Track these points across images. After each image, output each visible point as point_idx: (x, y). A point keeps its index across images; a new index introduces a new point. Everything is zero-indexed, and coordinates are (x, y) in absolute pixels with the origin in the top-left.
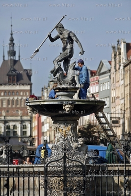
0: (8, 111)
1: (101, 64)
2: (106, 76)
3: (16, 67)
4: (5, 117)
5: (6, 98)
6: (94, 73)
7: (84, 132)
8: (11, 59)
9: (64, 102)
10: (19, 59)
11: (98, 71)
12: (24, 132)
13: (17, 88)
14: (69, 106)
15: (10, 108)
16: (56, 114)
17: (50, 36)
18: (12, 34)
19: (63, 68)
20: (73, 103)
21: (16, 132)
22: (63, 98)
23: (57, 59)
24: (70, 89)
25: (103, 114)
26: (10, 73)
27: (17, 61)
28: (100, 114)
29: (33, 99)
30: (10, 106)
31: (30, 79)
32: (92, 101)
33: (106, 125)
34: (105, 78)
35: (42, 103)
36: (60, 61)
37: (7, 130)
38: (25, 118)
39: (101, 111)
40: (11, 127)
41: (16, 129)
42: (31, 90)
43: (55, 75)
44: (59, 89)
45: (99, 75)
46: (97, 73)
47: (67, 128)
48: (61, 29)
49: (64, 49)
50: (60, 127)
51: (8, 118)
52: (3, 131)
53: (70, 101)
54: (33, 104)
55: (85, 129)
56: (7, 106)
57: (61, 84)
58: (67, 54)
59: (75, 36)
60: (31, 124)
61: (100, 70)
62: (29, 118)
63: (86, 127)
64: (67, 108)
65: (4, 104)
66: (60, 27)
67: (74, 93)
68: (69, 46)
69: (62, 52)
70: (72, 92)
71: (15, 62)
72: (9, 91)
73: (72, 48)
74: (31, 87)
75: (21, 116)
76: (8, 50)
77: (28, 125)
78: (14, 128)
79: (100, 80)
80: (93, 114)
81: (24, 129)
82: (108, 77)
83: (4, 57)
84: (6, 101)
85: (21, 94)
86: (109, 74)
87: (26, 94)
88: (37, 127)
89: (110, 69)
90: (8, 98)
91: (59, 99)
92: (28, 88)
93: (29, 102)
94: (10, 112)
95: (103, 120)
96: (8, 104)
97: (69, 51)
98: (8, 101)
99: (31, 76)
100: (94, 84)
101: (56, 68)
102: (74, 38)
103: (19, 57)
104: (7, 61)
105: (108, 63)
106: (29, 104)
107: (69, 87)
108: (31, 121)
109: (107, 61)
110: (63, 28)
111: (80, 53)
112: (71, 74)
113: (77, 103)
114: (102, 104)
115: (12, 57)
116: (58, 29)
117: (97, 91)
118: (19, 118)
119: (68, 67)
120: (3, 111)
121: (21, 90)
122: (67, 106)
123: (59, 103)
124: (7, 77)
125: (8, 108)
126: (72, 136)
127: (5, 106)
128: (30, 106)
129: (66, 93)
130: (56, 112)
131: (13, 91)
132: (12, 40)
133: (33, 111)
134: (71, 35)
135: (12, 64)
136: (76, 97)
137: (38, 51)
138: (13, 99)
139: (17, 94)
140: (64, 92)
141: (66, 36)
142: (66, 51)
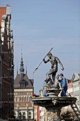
0: (20, 104)
1: (74, 76)
2: (77, 83)
3: (25, 78)
4: (18, 107)
5: (19, 96)
6: (70, 81)
7: (64, 116)
8: (22, 74)
9: (53, 99)
10: (26, 74)
11: (72, 80)
12: (29, 116)
13: (26, 90)
14: (56, 101)
15: (21, 102)
16: (48, 106)
17: (44, 60)
18: (22, 59)
19: (52, 79)
20: (58, 99)
21: (25, 116)
22: (52, 96)
23: (48, 73)
24: (56, 90)
25: (76, 106)
26: (21, 82)
27: (25, 74)
28: (74, 106)
29: (35, 97)
30: (21, 101)
31: (33, 85)
32: (69, 98)
33: (78, 112)
34: (76, 84)
35: (40, 99)
36: (50, 74)
37: (19, 116)
38: (30, 108)
39: (75, 104)
40: (22, 114)
41: (25, 115)
42: (33, 92)
43: (47, 83)
44: (50, 91)
45: (73, 82)
46: (72, 81)
47: (55, 114)
48: (50, 56)
49: (52, 67)
50: (50, 113)
51: (20, 108)
52: (17, 116)
53: (56, 98)
54: (35, 100)
55: (65, 114)
56: (20, 101)
57: (51, 88)
58: (54, 70)
59: (58, 59)
60: (33, 112)
61: (73, 79)
62: (32, 108)
63: (66, 113)
64: (54, 102)
65: (18, 100)
66: (50, 55)
67: (58, 93)
68: (55, 66)
69: (51, 69)
70: (57, 92)
71: (24, 75)
72: (21, 92)
73: (57, 67)
74: (33, 90)
75: (28, 107)
76: (20, 68)
77: (32, 112)
78: (23, 114)
79: (73, 85)
80: (70, 105)
81: (29, 114)
82: (78, 83)
83: (17, 72)
84: (19, 98)
85: (28, 94)
86: (78, 82)
87: (30, 94)
88: (37, 114)
89: (79, 78)
90: (20, 96)
91: (50, 96)
92: (31, 90)
93: (33, 99)
94: (21, 105)
95: (76, 109)
96: (20, 100)
97: (55, 68)
98: (20, 98)
99: (33, 83)
100: (70, 87)
101: (48, 78)
102: (58, 61)
103: (26, 72)
104: (19, 75)
105: (78, 75)
106: (32, 100)
107: (55, 89)
108: (33, 110)
109: (77, 74)
110: (52, 55)
111: (62, 69)
112: (57, 82)
113: (60, 99)
114: (75, 99)
115: (22, 72)
116: (49, 55)
117: (72, 92)
118: (26, 108)
119: (55, 78)
120: (17, 104)
121: (28, 92)
122: (54, 101)
123: (50, 99)
124: (20, 84)
125: (20, 102)
126: (58, 118)
127: (18, 101)
128: (33, 101)
129: (54, 93)
130: (48, 105)
131: (23, 92)
132: (22, 62)
133: (35, 104)
134: (56, 59)
135: (22, 76)
136: (59, 95)
137: (37, 68)
138: (23, 97)
139: (25, 94)
140: (52, 92)
141: (54, 60)
142: (53, 68)
